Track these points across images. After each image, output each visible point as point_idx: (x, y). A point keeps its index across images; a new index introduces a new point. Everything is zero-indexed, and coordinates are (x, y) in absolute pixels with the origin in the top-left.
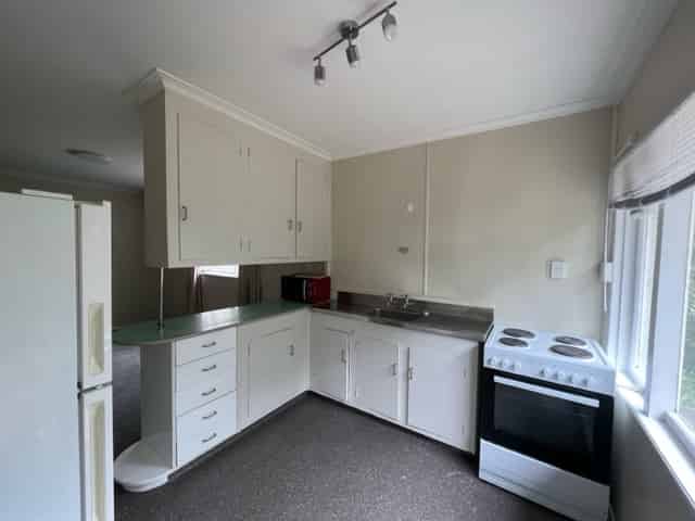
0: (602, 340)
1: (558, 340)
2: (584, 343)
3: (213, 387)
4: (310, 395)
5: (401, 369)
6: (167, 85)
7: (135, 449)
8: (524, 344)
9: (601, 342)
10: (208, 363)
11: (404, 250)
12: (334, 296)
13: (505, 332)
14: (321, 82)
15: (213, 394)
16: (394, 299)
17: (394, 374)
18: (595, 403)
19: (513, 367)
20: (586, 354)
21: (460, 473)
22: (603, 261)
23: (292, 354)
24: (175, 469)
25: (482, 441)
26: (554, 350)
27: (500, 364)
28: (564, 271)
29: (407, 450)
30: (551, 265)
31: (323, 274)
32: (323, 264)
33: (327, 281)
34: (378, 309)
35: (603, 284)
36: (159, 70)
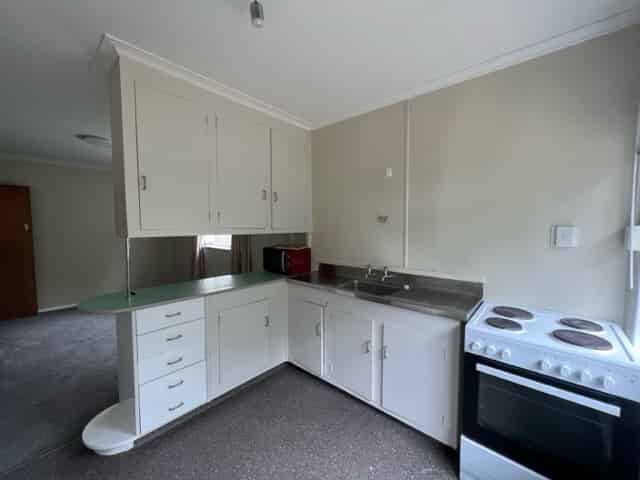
0: (627, 326)
1: (563, 322)
2: (600, 329)
3: (180, 355)
4: (289, 366)
5: (374, 347)
6: (120, 51)
7: (111, 412)
8: (518, 326)
9: (624, 329)
10: (174, 332)
11: (383, 219)
12: (315, 268)
13: (496, 310)
14: (259, 22)
15: (180, 363)
16: (373, 271)
17: (368, 351)
18: (615, 411)
19: (500, 354)
20: (604, 344)
21: (437, 470)
22: (629, 224)
23: (267, 325)
24: (138, 436)
25: (463, 437)
26: (557, 335)
27: (485, 350)
28: (574, 239)
29: (380, 435)
30: (555, 230)
31: (304, 245)
32: (304, 236)
33: (307, 252)
34: (356, 282)
35: (629, 252)
36: (108, 35)
